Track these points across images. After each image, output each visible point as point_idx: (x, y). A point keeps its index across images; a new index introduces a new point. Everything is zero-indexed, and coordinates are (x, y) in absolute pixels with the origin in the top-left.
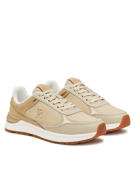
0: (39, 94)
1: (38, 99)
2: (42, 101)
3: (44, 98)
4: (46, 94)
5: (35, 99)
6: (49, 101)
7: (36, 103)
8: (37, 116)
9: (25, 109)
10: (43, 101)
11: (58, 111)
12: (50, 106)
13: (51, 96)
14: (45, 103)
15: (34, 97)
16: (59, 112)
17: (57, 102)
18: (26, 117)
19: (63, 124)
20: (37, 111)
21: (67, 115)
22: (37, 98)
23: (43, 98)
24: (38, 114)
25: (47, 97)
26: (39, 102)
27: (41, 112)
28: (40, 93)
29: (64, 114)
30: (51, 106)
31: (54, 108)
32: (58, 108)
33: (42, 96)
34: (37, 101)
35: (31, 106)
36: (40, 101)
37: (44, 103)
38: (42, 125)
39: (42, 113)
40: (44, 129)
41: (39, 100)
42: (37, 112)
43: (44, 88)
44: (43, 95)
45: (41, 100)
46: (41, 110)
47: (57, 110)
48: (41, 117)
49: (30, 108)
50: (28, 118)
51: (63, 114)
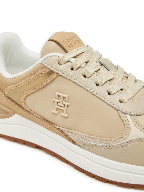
0: (57, 58)
1: (56, 71)
2: (67, 77)
3: (72, 69)
4: (74, 57)
5: (48, 70)
6: (85, 76)
7: (52, 81)
8: (56, 112)
9: (25, 93)
10: (69, 78)
11: (111, 104)
12: (89, 89)
13: (87, 62)
14: (75, 82)
15: (46, 65)
16: (115, 106)
17: (106, 80)
18: (27, 111)
19: (129, 139)
20: (55, 100)
21: (137, 116)
22: (52, 69)
23: (70, 69)
24: (57, 108)
25: (80, 67)
26: (59, 77)
27: (64, 103)
28: (61, 55)
29: (128, 112)
30: (91, 91)
31: (100, 97)
32: (109, 94)
33: (67, 64)
34: (53, 76)
35: (40, 87)
36: (61, 75)
37: (71, 81)
38: (68, 134)
39: (68, 106)
40: (74, 143)
41: (60, 73)
42: (56, 103)
43: (68, 43)
44: (68, 61)
45: (63, 75)
46: (67, 100)
47: (108, 102)
48: (66, 115)
49: (37, 91)
50: (32, 112)
51: (124, 111)
